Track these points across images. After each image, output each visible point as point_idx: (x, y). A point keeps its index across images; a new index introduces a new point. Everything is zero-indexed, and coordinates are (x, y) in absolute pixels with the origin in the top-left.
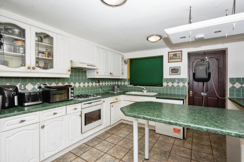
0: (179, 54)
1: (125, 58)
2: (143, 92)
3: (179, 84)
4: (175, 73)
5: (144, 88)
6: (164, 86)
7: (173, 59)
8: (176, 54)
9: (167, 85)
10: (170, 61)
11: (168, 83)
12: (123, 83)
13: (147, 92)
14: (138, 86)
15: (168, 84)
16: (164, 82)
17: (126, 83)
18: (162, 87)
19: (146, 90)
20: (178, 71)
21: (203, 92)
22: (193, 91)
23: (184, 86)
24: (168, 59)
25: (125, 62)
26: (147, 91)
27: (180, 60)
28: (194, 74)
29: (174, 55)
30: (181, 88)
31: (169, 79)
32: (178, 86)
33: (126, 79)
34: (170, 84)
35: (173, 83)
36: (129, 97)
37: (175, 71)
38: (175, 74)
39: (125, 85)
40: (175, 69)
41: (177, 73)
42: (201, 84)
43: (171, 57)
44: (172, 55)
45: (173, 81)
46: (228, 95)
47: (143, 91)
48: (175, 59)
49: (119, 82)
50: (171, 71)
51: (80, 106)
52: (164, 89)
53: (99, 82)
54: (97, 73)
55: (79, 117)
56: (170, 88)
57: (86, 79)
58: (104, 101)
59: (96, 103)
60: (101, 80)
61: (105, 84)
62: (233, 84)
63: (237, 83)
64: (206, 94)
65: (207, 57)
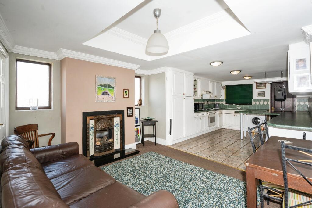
1: (223, 85)
6: (253, 104)
8: (262, 83)
9: (256, 104)
11: (256, 102)
12: (221, 103)
14: (234, 105)
16: (253, 102)
17: (224, 103)
19: (240, 107)
20: (264, 94)
21: (281, 108)
22: (274, 107)
24: (256, 87)
28: (275, 97)
29: (260, 84)
30: (266, 105)
31: (257, 99)
32: (263, 104)
33: (224, 100)
34: (258, 103)
35: (260, 102)
36: (228, 111)
37: (261, 94)
38: (261, 96)
40: (261, 93)
42: (280, 102)
43: (258, 85)
45: (259, 101)
46: (297, 110)
47: (238, 107)
48: (261, 86)
49: (218, 102)
50: (258, 94)
51: (208, 113)
52: (253, 106)
53: (207, 102)
54: (211, 96)
55: (208, 118)
56: (258, 105)
57: (202, 100)
58: (216, 112)
59: (213, 113)
60: (208, 100)
61: (210, 103)
62: (299, 102)
63: (302, 102)
64: (283, 109)
65: (284, 86)
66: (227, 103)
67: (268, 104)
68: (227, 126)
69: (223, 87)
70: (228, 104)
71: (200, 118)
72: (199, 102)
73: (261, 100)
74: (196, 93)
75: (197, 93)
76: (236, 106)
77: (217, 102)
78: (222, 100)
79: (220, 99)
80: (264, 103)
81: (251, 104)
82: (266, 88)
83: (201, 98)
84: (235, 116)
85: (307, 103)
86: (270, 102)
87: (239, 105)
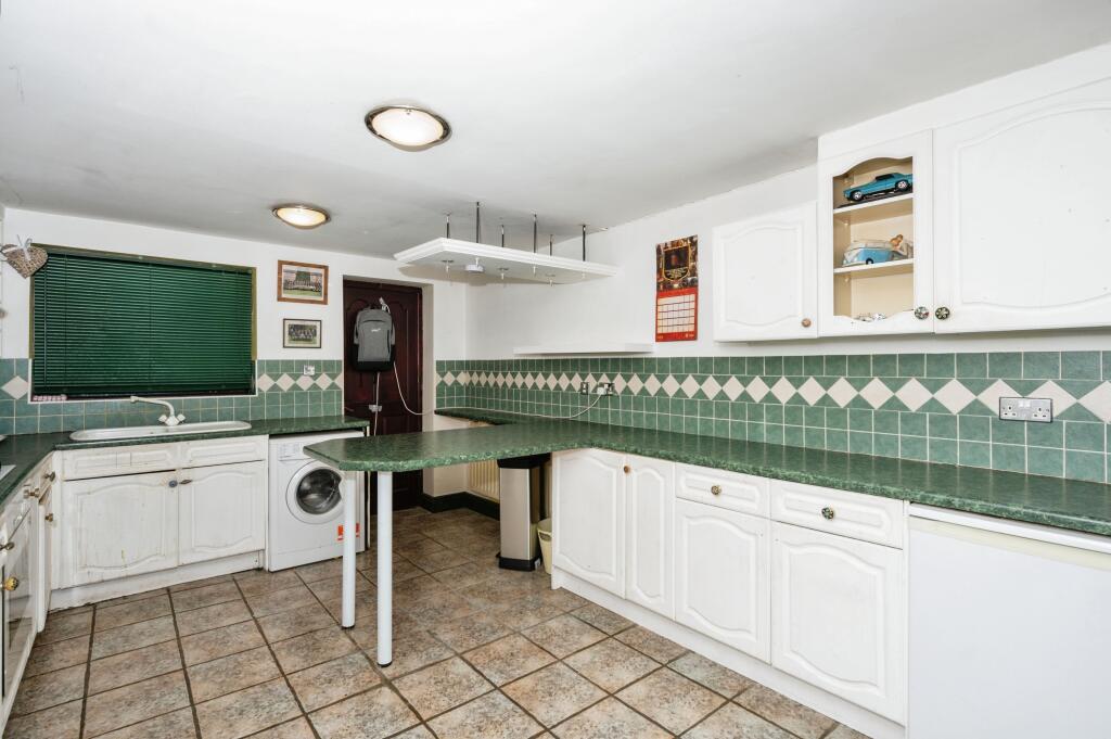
0: (316, 275)
2: (163, 424)
3: (298, 382)
4: (303, 340)
5: (167, 404)
6: (260, 390)
7: (297, 289)
8: (308, 274)
9: (275, 387)
10: (284, 296)
11: (276, 377)
13: (180, 423)
14: (133, 399)
15: (279, 382)
16: (259, 376)
18: (254, 393)
19: (176, 415)
20: (315, 335)
21: (373, 402)
23: (333, 386)
24: (279, 287)
25: (11, 263)
26: (182, 417)
27: (322, 299)
29: (299, 274)
30: (325, 394)
31: (283, 361)
32: (315, 386)
33: (22, 362)
34: (285, 383)
35: (296, 377)
36: (112, 457)
37: (301, 333)
38: (302, 345)
39: (9, 397)
40: (302, 327)
41: (309, 340)
42: (370, 376)
43: (287, 283)
44: (294, 275)
45: (293, 369)
47: (163, 418)
48: (304, 290)
50: (290, 334)
52: (260, 401)
56: (287, 396)
62: (443, 375)
63: (449, 373)
64: (381, 408)
65: (381, 300)
66: (38, 391)
67: (337, 387)
68: (96, 579)
69: (13, 258)
73: (302, 364)
80: (318, 382)
81: (247, 389)
82: (325, 302)
84: (173, 484)
85: (463, 378)
86: (342, 376)
87: (172, 403)
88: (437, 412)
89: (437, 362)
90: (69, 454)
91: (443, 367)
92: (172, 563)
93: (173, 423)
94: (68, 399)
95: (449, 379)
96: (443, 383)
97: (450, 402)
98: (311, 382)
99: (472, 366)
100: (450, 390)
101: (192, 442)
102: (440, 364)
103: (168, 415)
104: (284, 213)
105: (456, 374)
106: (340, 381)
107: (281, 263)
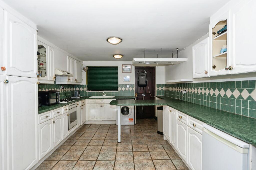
0: (129, 67)
1: (84, 66)
2: (103, 96)
5: (104, 93)
10: (123, 72)
12: (81, 89)
13: (106, 96)
14: (98, 91)
16: (119, 88)
17: (85, 89)
18: (118, 91)
19: (105, 94)
21: (143, 94)
22: (137, 93)
23: (133, 90)
24: (122, 70)
26: (106, 95)
28: (138, 82)
30: (131, 92)
31: (123, 85)
33: (85, 85)
34: (123, 89)
35: (125, 88)
36: (93, 100)
39: (84, 91)
42: (142, 88)
44: (125, 67)
46: (156, 95)
47: (103, 95)
48: (127, 70)
49: (78, 88)
50: (124, 79)
51: (67, 107)
53: (63, 88)
54: (69, 79)
55: (67, 116)
56: (124, 92)
57: (55, 85)
58: (78, 104)
59: (74, 106)
60: (65, 86)
61: (67, 90)
62: (158, 88)
63: (160, 87)
64: (145, 95)
65: (145, 71)
66: (88, 90)
67: (134, 90)
68: (91, 120)
69: (84, 69)
70: (90, 91)
71: (52, 121)
72: (50, 90)
73: (126, 85)
74: (43, 71)
75: (46, 73)
76: (101, 94)
77: (76, 88)
78: (83, 86)
79: (81, 84)
80: (130, 89)
81: (117, 90)
82: (131, 72)
83: (53, 83)
84: (101, 106)
85: (164, 88)
86: (134, 88)
87: (104, 92)
88: (157, 97)
89: (157, 85)
90: (88, 100)
91: (159, 86)
92: (101, 120)
93: (104, 96)
94: (92, 91)
95: (160, 89)
96: (158, 90)
97: (160, 94)
98: (128, 89)
99: (166, 85)
100: (160, 91)
101: (104, 99)
102: (158, 85)
103: (104, 94)
104: (115, 56)
105: (162, 88)
106: (134, 89)
107: (122, 65)
